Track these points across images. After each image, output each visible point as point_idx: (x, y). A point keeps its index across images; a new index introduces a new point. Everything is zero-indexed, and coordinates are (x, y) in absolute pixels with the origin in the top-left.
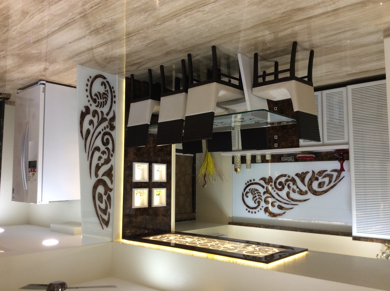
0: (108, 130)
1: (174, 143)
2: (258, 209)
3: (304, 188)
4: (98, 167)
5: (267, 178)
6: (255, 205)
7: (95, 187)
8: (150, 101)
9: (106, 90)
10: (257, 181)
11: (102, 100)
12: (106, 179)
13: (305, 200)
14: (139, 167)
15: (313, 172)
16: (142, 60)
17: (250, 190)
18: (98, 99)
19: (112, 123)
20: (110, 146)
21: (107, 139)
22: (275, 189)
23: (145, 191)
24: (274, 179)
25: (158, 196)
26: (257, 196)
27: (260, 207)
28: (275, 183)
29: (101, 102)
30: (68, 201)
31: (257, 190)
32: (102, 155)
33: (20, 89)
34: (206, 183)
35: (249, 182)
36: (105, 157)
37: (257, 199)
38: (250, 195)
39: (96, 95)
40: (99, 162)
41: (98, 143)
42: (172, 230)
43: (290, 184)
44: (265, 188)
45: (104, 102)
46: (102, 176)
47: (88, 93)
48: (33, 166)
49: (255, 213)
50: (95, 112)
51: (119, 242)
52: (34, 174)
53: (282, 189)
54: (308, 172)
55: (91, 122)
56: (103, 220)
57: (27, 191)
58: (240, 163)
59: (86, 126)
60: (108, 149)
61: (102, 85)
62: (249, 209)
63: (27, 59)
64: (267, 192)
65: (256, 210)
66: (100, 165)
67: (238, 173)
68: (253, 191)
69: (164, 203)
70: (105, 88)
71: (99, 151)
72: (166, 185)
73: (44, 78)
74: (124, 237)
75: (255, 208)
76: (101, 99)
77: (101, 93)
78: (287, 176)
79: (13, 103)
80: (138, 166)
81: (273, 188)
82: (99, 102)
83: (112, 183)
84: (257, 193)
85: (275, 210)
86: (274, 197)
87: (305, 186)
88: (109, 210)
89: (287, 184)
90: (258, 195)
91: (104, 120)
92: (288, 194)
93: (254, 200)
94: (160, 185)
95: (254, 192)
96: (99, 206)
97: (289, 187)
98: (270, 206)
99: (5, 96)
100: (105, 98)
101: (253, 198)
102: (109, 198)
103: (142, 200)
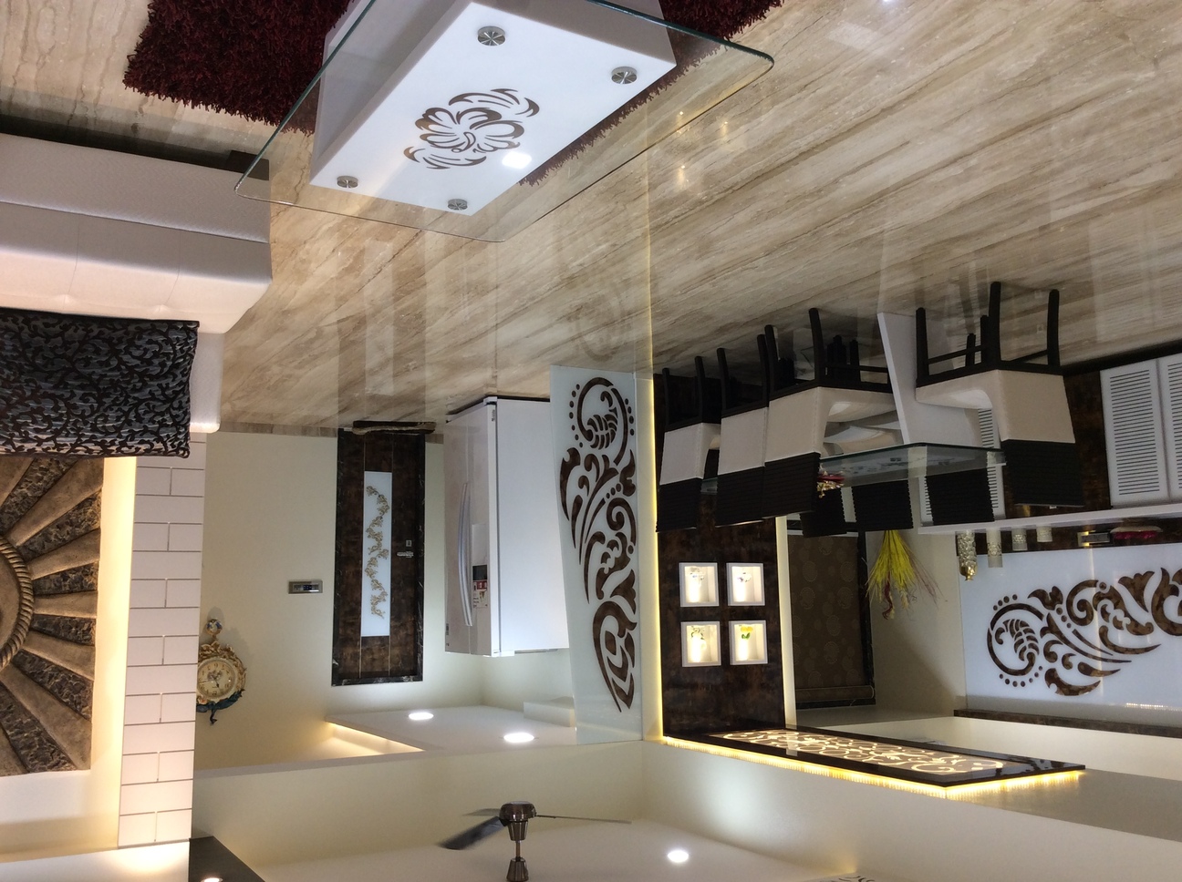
0: (619, 495)
1: (781, 514)
2: (1031, 674)
3: (1144, 617)
4: (602, 577)
5: (1049, 590)
6: (1022, 665)
7: (598, 620)
8: (702, 425)
9: (612, 408)
10: (1023, 599)
11: (604, 432)
12: (620, 601)
13: (1147, 650)
14: (695, 573)
15: (1164, 572)
16: (675, 345)
17: (1005, 623)
18: (596, 430)
19: (628, 479)
20: (626, 530)
21: (619, 515)
22: (1069, 620)
23: (713, 628)
24: (1065, 593)
25: (745, 640)
26: (1025, 639)
27: (1035, 669)
28: (1069, 604)
29: (603, 436)
30: (556, 650)
31: (1023, 624)
32: (609, 550)
33: (451, 413)
34: (891, 607)
35: (1004, 603)
36: (616, 553)
37: (1025, 649)
38: (1006, 637)
39: (591, 422)
40: (604, 565)
41: (601, 524)
42: (787, 723)
43: (1106, 605)
44: (1045, 619)
45: (608, 435)
46: (612, 596)
47: (575, 421)
48: (480, 575)
49: (1023, 684)
50: (591, 459)
51: (658, 743)
52: (483, 593)
53: (1088, 621)
54: (1150, 574)
55: (583, 482)
56: (620, 691)
57: (474, 629)
58: (973, 553)
59: (573, 489)
60: (621, 536)
61: (603, 400)
62: (1006, 676)
63: (456, 367)
64: (1051, 628)
65: (1025, 678)
66: (606, 571)
67: (971, 579)
68: (1015, 627)
69: (762, 657)
70: (611, 404)
71: (603, 543)
72: (765, 612)
73: (494, 391)
74: (667, 732)
75: (1023, 672)
76: (602, 429)
77: (602, 416)
78: (1098, 584)
79: (439, 439)
80: (693, 570)
81: (1064, 619)
82: (597, 436)
83: (634, 612)
84: (1025, 631)
85: (1072, 677)
86: (1067, 643)
87: (1147, 610)
88: (630, 670)
89: (1099, 607)
90: (1028, 638)
91: (610, 473)
92: (1103, 634)
93: (1018, 651)
94: (748, 613)
95: (1017, 630)
96: (609, 660)
97: (1104, 614)
98: (1058, 666)
99: (424, 427)
100: (611, 425)
101: (1016, 645)
102: (629, 643)
103: (705, 648)
